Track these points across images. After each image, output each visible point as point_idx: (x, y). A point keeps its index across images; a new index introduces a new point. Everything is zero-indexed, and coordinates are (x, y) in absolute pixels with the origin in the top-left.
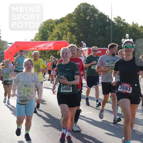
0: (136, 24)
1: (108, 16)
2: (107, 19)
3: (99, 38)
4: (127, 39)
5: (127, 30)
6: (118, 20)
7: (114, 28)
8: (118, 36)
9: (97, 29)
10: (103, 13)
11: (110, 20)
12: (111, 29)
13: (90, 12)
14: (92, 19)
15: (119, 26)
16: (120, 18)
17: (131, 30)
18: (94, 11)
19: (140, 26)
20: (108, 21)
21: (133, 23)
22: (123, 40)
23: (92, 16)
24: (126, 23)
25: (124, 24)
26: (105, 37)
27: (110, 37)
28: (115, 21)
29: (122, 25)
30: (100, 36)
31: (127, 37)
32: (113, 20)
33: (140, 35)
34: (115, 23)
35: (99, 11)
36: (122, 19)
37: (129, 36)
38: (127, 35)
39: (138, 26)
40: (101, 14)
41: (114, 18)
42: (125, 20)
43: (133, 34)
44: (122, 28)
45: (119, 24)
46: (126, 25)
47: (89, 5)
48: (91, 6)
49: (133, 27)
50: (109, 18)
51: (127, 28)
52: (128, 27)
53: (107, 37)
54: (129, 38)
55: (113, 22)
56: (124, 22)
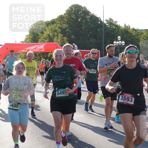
0: (128, 26)
1: (100, 18)
2: (98, 21)
3: (91, 40)
4: (119, 41)
5: (119, 32)
6: (110, 23)
7: (106, 30)
8: (110, 39)
9: (89, 32)
10: (95, 15)
11: (102, 22)
12: (103, 31)
13: (81, 13)
14: (84, 21)
15: (111, 28)
16: (112, 20)
17: (123, 32)
18: (86, 12)
19: (132, 29)
20: (99, 23)
21: (125, 25)
22: (115, 42)
23: (84, 18)
24: (118, 25)
25: (116, 26)
26: (97, 39)
27: (102, 39)
28: (107, 23)
29: (114, 27)
30: (92, 38)
31: (119, 39)
32: (105, 22)
33: (132, 37)
34: (107, 25)
35: (90, 13)
36: (114, 21)
37: (121, 38)
38: (119, 37)
39: (130, 28)
40: (92, 15)
41: (106, 20)
42: (116, 22)
43: (125, 36)
44: (114, 30)
45: (110, 26)
46: (118, 27)
47: (81, 6)
48: (83, 8)
49: (125, 30)
50: (101, 20)
51: (118, 30)
52: (120, 29)
53: (99, 39)
54: (121, 40)
55: (105, 24)
56: (116, 24)
